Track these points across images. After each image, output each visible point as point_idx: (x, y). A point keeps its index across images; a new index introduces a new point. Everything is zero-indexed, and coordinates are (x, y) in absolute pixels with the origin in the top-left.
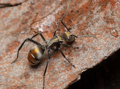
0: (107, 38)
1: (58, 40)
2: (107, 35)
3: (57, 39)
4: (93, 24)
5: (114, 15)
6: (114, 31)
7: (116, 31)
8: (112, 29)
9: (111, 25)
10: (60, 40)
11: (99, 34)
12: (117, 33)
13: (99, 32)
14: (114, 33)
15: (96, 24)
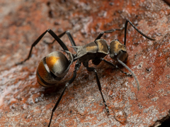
0: (105, 123)
1: (97, 50)
2: (106, 119)
3: (95, 47)
4: (83, 98)
5: (125, 87)
6: (121, 113)
7: (125, 114)
8: (118, 109)
9: (116, 103)
10: (100, 51)
11: (91, 115)
12: (126, 118)
13: (93, 112)
14: (119, 117)
15: (90, 97)
